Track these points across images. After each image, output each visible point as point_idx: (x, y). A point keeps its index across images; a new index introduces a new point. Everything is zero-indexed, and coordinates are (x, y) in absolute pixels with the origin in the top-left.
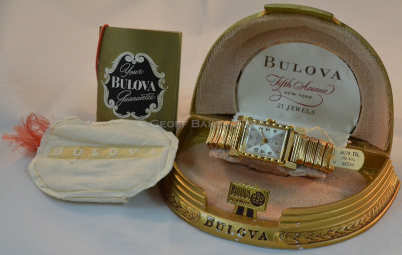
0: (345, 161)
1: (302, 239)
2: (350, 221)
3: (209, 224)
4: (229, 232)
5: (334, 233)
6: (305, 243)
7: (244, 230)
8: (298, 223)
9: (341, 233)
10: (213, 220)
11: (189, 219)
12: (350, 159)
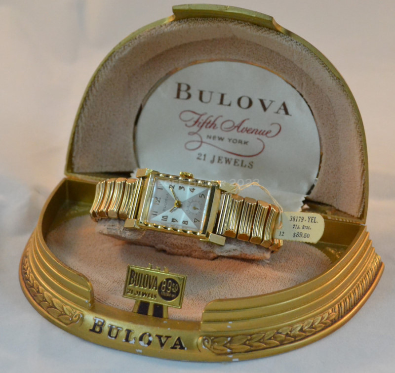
0: (296, 231)
1: (236, 346)
2: (307, 319)
3: (98, 329)
4: (127, 340)
5: (284, 336)
6: (240, 352)
7: (150, 335)
8: (230, 323)
9: (295, 337)
10: (103, 324)
11: (67, 324)
12: (304, 227)
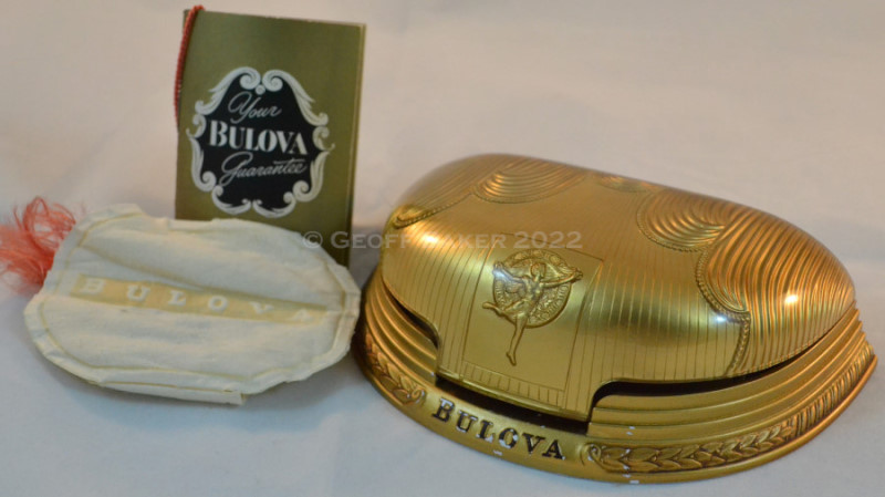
1: (637, 462)
2: (747, 433)
3: (443, 415)
4: (483, 435)
5: (709, 455)
6: (642, 472)
7: (515, 433)
8: (632, 428)
9: (726, 457)
10: (452, 409)
11: (403, 403)
